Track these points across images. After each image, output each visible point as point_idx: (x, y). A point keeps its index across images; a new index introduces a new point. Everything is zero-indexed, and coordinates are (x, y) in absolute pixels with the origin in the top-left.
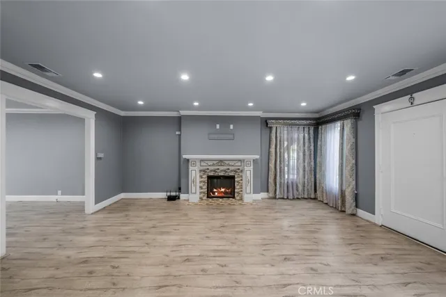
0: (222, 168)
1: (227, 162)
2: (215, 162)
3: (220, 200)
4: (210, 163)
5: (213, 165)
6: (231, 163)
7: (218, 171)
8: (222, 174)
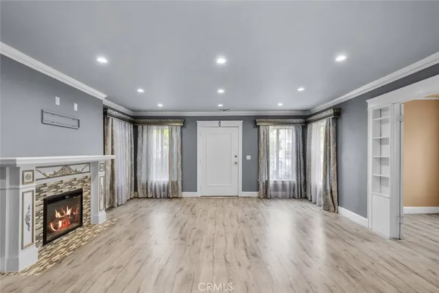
0: (66, 179)
1: (73, 168)
2: (57, 169)
3: (65, 238)
4: (49, 172)
5: (55, 175)
6: (79, 168)
7: (61, 185)
8: (66, 190)
